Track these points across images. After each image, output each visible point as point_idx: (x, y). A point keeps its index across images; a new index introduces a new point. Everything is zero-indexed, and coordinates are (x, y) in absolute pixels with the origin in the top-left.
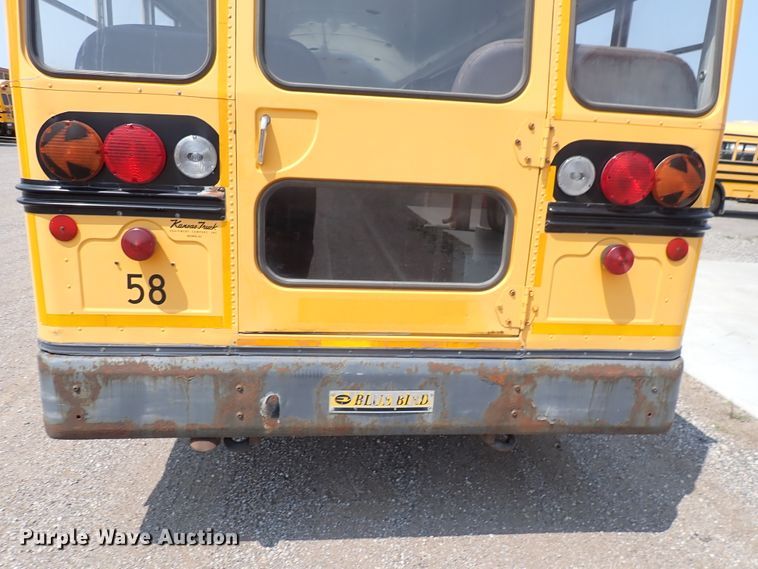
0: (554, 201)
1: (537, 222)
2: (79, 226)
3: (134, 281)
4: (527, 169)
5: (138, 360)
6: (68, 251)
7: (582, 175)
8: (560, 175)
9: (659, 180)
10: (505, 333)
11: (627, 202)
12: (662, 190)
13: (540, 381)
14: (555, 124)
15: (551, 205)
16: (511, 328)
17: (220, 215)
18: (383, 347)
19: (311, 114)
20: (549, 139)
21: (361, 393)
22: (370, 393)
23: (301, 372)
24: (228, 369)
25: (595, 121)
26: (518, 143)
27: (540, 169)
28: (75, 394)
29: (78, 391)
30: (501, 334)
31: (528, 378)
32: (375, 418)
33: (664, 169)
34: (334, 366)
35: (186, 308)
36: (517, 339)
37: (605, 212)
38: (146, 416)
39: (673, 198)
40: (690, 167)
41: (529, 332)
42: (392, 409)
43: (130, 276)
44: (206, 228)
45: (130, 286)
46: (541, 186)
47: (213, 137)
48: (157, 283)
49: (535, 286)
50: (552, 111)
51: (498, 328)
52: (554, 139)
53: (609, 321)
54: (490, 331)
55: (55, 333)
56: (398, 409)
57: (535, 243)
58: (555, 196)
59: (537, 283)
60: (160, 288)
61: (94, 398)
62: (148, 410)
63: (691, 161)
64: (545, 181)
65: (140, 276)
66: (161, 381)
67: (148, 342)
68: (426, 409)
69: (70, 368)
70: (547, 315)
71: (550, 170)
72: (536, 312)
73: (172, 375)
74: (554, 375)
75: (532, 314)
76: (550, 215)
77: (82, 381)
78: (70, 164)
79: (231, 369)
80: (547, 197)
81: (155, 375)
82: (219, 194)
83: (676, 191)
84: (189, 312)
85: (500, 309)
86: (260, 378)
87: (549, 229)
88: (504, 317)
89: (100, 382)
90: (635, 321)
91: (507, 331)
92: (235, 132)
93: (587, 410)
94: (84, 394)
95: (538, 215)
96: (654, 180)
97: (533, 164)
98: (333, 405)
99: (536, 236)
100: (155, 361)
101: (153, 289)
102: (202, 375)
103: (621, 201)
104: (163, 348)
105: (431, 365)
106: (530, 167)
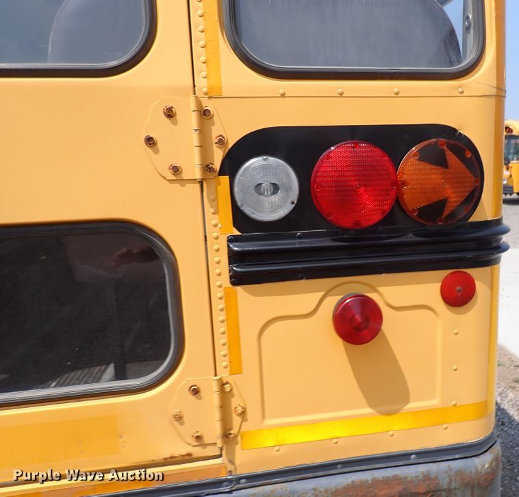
0: (237, 233)
1: (215, 270)
4: (177, 185)
7: (275, 188)
8: (236, 189)
9: (404, 183)
10: (195, 456)
11: (357, 223)
12: (413, 199)
14: (208, 104)
15: (232, 239)
16: (204, 445)
20: (203, 131)
25: (283, 96)
26: (150, 141)
27: (201, 183)
30: (188, 458)
33: (411, 166)
36: (218, 461)
37: (327, 243)
39: (435, 209)
40: (452, 158)
41: (238, 447)
46: (209, 210)
49: (232, 373)
50: (202, 84)
51: (181, 449)
52: (216, 131)
53: (369, 410)
54: (168, 455)
57: (218, 305)
58: (236, 224)
59: (236, 369)
63: (453, 149)
64: (214, 201)
70: (264, 417)
71: (219, 183)
72: (243, 414)
75: (236, 420)
76: (234, 258)
80: (222, 228)
83: (435, 198)
85: (179, 418)
87: (237, 280)
88: (189, 430)
90: (412, 405)
91: (198, 451)
95: (214, 258)
96: (398, 185)
97: (185, 176)
99: (217, 294)
103: (347, 222)
106: (183, 182)
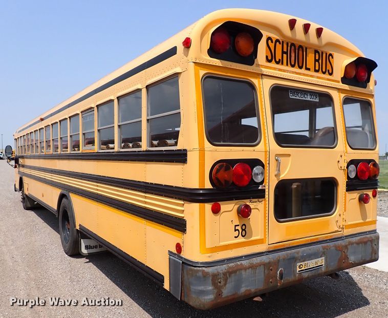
0: (347, 180)
1: (344, 188)
2: (221, 206)
3: (237, 228)
4: (341, 170)
5: (239, 263)
6: (216, 217)
7: (353, 171)
8: (348, 171)
13: (349, 247)
15: (347, 182)
16: (340, 228)
17: (263, 197)
18: (310, 242)
19: (289, 155)
21: (306, 262)
22: (308, 262)
23: (289, 257)
24: (267, 261)
25: (354, 153)
26: (339, 162)
28: (219, 284)
29: (220, 283)
30: (338, 231)
31: (346, 247)
32: (309, 273)
34: (298, 253)
35: (251, 237)
36: (342, 232)
38: (242, 289)
41: (344, 229)
42: (314, 267)
43: (236, 226)
44: (260, 202)
45: (235, 230)
46: (344, 176)
47: (263, 166)
48: (244, 227)
49: (345, 211)
50: (345, 151)
51: (337, 229)
54: (335, 230)
55: (209, 256)
56: (316, 267)
57: (344, 196)
60: (245, 230)
61: (225, 284)
62: (243, 286)
64: (345, 174)
65: (238, 225)
66: (248, 271)
67: (240, 255)
68: (322, 265)
69: (218, 272)
73: (251, 267)
74: (351, 244)
77: (221, 277)
78: (225, 181)
79: (268, 261)
81: (245, 269)
82: (264, 188)
84: (253, 238)
85: (337, 221)
86: (277, 263)
88: (338, 224)
89: (228, 276)
90: (367, 220)
92: (269, 164)
93: (360, 256)
94: (222, 283)
95: (344, 186)
97: (342, 168)
98: (298, 269)
99: (344, 193)
100: (245, 263)
101: (243, 230)
102: (260, 265)
104: (246, 256)
105: (322, 246)
